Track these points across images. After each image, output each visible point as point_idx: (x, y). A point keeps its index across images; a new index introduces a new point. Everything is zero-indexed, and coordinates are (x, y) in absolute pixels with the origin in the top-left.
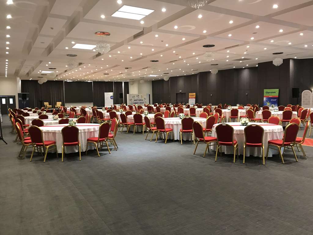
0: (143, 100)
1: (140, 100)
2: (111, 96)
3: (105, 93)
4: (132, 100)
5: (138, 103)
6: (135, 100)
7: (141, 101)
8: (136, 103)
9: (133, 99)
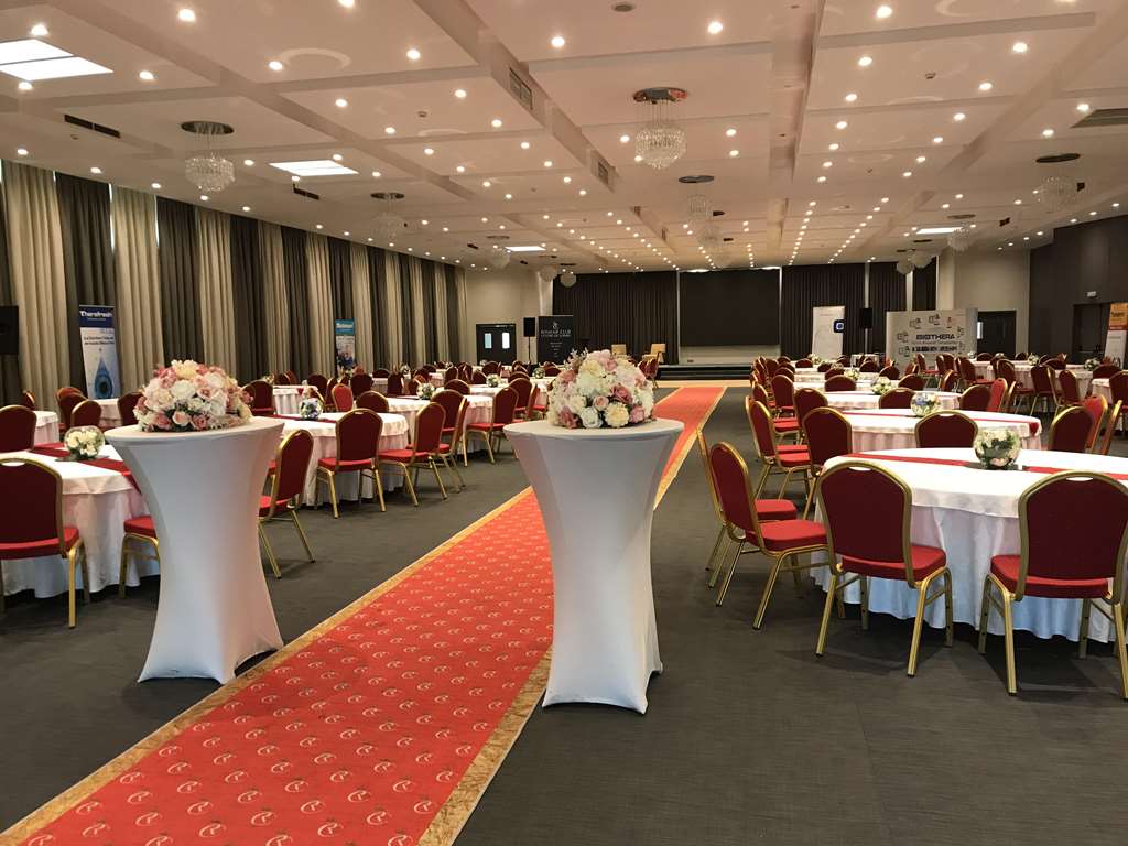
0: (952, 337)
1: (942, 337)
2: (836, 322)
3: (816, 311)
4: (909, 338)
5: (933, 349)
6: (919, 337)
7: (946, 342)
8: (925, 349)
9: (912, 333)
